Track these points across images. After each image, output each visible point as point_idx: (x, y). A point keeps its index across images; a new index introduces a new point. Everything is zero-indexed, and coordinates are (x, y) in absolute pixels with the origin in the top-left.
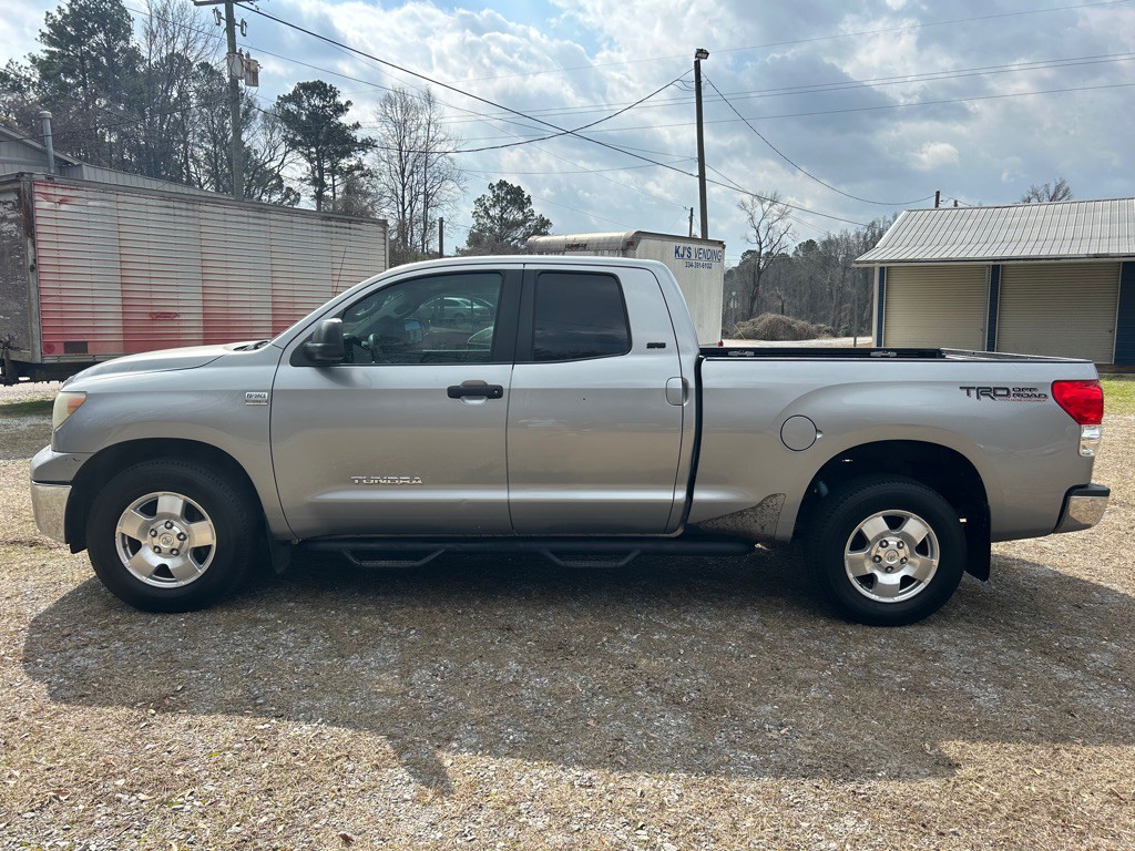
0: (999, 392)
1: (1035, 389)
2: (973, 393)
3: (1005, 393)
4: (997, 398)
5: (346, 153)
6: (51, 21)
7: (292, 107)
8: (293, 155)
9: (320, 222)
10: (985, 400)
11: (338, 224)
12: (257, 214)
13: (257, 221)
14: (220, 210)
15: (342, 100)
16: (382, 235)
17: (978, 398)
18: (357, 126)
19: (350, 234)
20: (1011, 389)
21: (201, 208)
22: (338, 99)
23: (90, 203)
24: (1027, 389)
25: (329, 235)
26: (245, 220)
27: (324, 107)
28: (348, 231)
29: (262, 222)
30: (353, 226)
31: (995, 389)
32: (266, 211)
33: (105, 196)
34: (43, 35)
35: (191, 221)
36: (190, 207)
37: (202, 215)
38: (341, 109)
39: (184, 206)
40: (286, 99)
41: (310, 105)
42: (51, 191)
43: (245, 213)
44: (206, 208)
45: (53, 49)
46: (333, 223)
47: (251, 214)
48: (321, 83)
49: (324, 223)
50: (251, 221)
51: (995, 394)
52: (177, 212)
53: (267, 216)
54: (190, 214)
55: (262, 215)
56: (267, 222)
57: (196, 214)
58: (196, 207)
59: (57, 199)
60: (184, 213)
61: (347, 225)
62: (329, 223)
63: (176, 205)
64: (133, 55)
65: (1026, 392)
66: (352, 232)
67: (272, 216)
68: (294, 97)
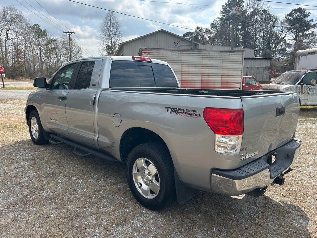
0: (180, 111)
1: (196, 111)
2: (170, 110)
3: (182, 111)
4: (178, 114)
5: (308, 29)
6: (223, 7)
7: (290, 17)
8: (288, 33)
9: (219, 53)
10: (173, 114)
11: (226, 53)
12: (199, 53)
13: (199, 55)
14: (188, 52)
15: (307, 12)
16: (242, 55)
17: (171, 113)
18: (312, 20)
19: (230, 56)
20: (185, 110)
21: (183, 52)
22: (306, 12)
23: (155, 54)
24: (192, 111)
25: (222, 57)
26: (195, 54)
27: (301, 16)
28: (229, 55)
29: (200, 55)
30: (231, 53)
31: (179, 109)
32: (202, 51)
33: (158, 52)
34: (221, 12)
35: (179, 56)
36: (180, 52)
37: (183, 54)
38: (307, 15)
39: (178, 52)
40: (288, 15)
41: (296, 16)
42: (146, 52)
43: (195, 53)
44: (184, 52)
45: (224, 15)
46: (224, 53)
47: (197, 53)
48: (300, 8)
49: (221, 53)
50: (197, 55)
51: (178, 112)
52: (176, 54)
53: (202, 53)
54: (179, 54)
55: (200, 53)
56: (202, 54)
57: (181, 54)
58: (181, 52)
59: (147, 53)
60: (178, 54)
61: (229, 53)
62: (222, 53)
63: (176, 52)
64: (244, 12)
65: (190, 112)
66: (230, 55)
67: (203, 53)
68: (291, 14)
